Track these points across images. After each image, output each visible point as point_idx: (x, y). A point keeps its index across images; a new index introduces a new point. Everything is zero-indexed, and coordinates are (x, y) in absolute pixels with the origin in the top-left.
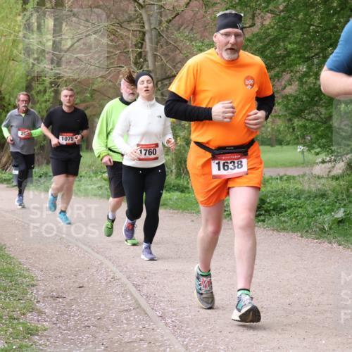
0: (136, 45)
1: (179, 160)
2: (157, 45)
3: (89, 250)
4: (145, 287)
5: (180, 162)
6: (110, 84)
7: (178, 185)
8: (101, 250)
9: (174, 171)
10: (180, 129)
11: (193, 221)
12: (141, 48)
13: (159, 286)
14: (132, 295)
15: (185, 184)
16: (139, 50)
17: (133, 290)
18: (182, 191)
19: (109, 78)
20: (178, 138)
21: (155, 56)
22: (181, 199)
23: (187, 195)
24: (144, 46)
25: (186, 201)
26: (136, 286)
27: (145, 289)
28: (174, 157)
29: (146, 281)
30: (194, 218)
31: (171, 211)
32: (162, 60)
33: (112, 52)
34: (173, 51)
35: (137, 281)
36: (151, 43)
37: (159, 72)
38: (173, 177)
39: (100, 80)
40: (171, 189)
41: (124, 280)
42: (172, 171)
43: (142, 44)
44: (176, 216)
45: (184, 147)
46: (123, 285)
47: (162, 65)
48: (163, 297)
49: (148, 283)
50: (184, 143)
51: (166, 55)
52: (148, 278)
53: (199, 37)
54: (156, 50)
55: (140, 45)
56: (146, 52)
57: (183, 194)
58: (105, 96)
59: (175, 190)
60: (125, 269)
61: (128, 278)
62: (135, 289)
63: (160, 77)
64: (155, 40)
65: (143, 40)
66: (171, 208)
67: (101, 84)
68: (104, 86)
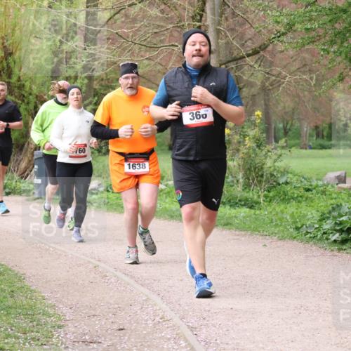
0: (193, 18)
1: (248, 166)
2: (221, 17)
3: (132, 282)
4: (204, 330)
5: (249, 169)
6: (159, 67)
7: (247, 199)
8: (147, 282)
9: (241, 180)
10: (249, 127)
11: (265, 245)
12: (200, 21)
13: (222, 329)
14: (186, 341)
15: (255, 197)
16: (198, 24)
17: (188, 333)
18: (251, 207)
19: (158, 60)
20: (247, 138)
21: (218, 32)
22: (250, 216)
23: (258, 212)
24: (203, 19)
25: (256, 219)
26: (192, 329)
27: (203, 334)
28: (241, 163)
29: (205, 322)
30: (266, 242)
31: (237, 233)
32: (227, 36)
33: (162, 27)
34: (242, 25)
35: (193, 322)
36: (214, 14)
37: (222, 52)
38: (240, 188)
39: (146, 62)
40: (237, 203)
41: (177, 320)
42: (238, 181)
43: (201, 16)
44: (243, 239)
45: (254, 150)
46: (175, 327)
47: (227, 43)
48: (227, 344)
49: (207, 325)
50: (254, 145)
51: (232, 30)
52: (207, 319)
53: (275, 6)
54: (219, 24)
55: (198, 17)
56: (207, 27)
57: (253, 211)
58: (153, 83)
59: (242, 205)
60: (178, 307)
61: (182, 318)
62: (190, 333)
63: (224, 60)
64: (218, 10)
65: (203, 10)
66: (237, 228)
67: (148, 68)
68: (151, 71)
